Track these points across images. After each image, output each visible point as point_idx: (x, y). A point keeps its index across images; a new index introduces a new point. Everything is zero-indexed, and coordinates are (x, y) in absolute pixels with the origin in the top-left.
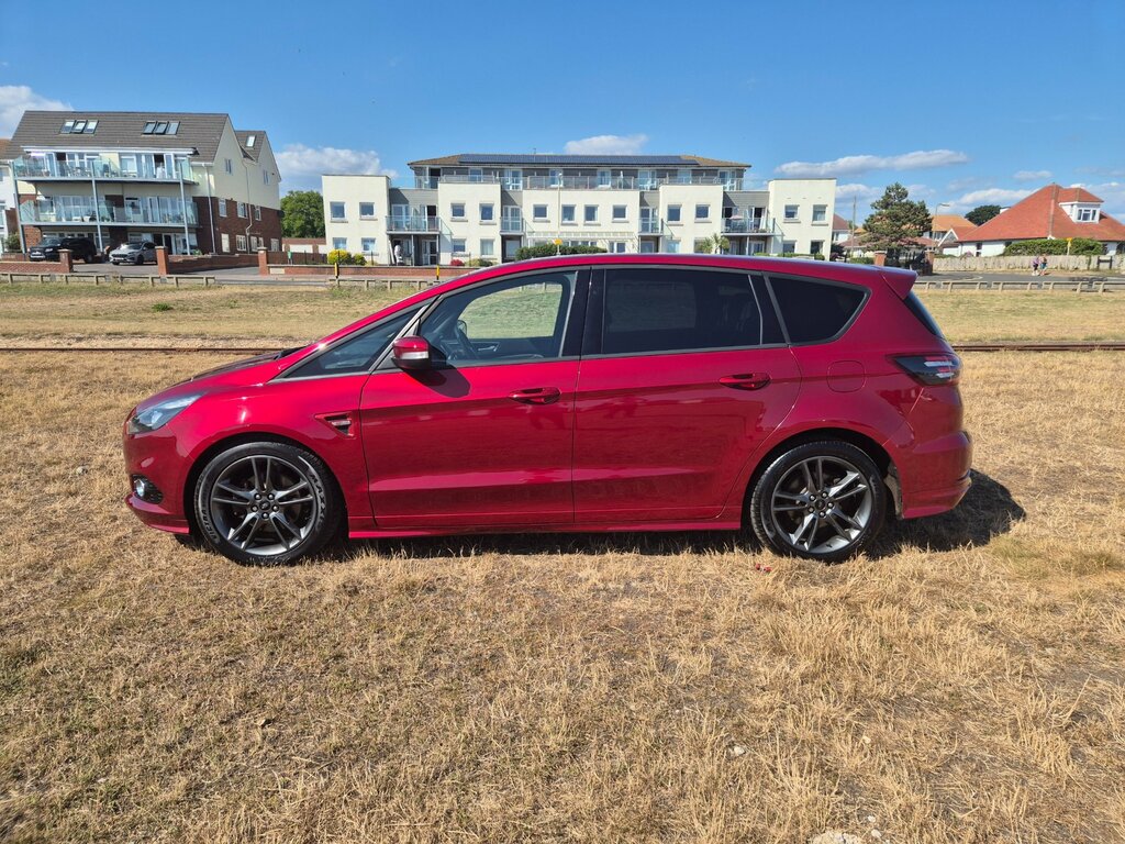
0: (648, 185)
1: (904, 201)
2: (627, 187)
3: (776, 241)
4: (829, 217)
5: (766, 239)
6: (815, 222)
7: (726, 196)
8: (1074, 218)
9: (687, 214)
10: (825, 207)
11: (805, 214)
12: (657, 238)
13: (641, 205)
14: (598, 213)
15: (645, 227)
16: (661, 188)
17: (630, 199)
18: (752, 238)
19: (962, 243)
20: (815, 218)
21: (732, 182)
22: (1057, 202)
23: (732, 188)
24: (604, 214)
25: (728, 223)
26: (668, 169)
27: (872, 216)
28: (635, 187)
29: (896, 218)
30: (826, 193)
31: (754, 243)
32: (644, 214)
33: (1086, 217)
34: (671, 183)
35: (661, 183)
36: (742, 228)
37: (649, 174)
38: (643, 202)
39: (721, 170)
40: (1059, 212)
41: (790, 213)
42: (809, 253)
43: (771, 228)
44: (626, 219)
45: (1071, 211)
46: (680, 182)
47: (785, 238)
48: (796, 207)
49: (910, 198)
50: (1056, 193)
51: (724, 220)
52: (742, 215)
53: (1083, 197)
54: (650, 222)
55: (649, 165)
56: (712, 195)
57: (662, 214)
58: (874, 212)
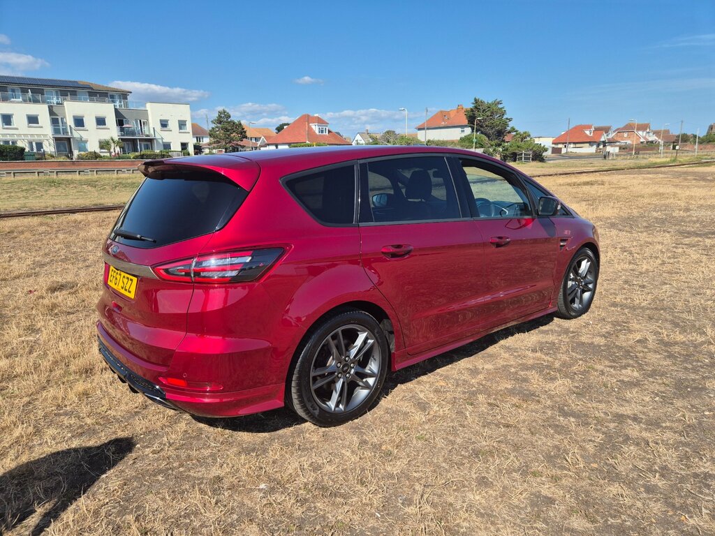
0: (55, 100)
1: (229, 120)
2: (36, 101)
3: (157, 141)
4: (189, 127)
5: (151, 141)
6: (181, 131)
7: (116, 111)
8: (317, 132)
9: (90, 122)
10: (185, 121)
11: (173, 125)
12: (69, 139)
13: (50, 115)
14: (14, 120)
15: (56, 131)
16: (65, 103)
17: (41, 111)
18: (141, 140)
19: (269, 145)
20: (180, 128)
21: (120, 102)
22: (308, 124)
23: (120, 106)
24: (19, 121)
25: (122, 130)
26: (70, 90)
27: (213, 128)
28: (44, 102)
29: (227, 130)
30: (183, 112)
31: (143, 143)
32: (55, 122)
33: (322, 132)
34: (73, 100)
35: (65, 99)
36: (133, 133)
37: (54, 93)
38: (51, 112)
39: (110, 93)
40: (310, 129)
41: (164, 124)
42: (180, 150)
43: (153, 134)
44: (40, 125)
45: (315, 128)
46: (80, 100)
47: (164, 141)
48: (167, 121)
49: (232, 119)
50: (307, 119)
51: (119, 128)
52: (131, 125)
53: (320, 121)
54: (61, 128)
55: (53, 86)
56: (107, 110)
57: (70, 122)
58: (214, 126)
